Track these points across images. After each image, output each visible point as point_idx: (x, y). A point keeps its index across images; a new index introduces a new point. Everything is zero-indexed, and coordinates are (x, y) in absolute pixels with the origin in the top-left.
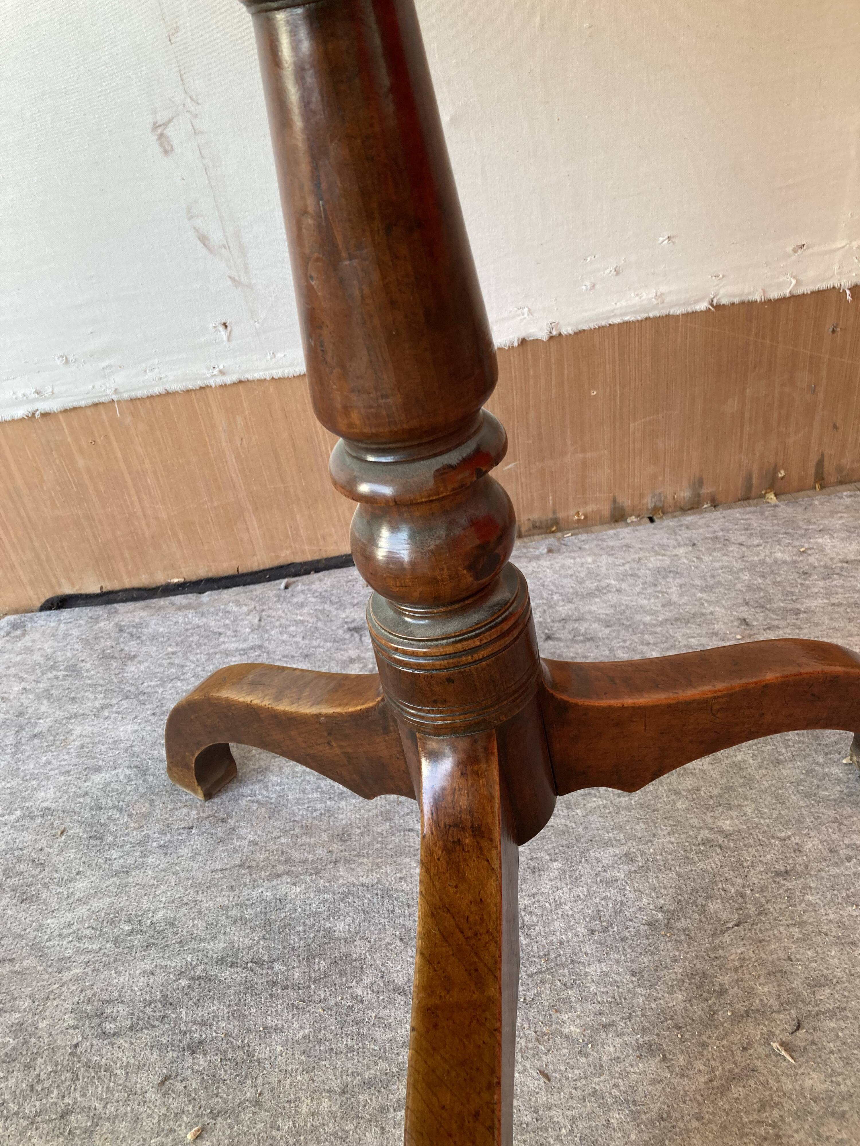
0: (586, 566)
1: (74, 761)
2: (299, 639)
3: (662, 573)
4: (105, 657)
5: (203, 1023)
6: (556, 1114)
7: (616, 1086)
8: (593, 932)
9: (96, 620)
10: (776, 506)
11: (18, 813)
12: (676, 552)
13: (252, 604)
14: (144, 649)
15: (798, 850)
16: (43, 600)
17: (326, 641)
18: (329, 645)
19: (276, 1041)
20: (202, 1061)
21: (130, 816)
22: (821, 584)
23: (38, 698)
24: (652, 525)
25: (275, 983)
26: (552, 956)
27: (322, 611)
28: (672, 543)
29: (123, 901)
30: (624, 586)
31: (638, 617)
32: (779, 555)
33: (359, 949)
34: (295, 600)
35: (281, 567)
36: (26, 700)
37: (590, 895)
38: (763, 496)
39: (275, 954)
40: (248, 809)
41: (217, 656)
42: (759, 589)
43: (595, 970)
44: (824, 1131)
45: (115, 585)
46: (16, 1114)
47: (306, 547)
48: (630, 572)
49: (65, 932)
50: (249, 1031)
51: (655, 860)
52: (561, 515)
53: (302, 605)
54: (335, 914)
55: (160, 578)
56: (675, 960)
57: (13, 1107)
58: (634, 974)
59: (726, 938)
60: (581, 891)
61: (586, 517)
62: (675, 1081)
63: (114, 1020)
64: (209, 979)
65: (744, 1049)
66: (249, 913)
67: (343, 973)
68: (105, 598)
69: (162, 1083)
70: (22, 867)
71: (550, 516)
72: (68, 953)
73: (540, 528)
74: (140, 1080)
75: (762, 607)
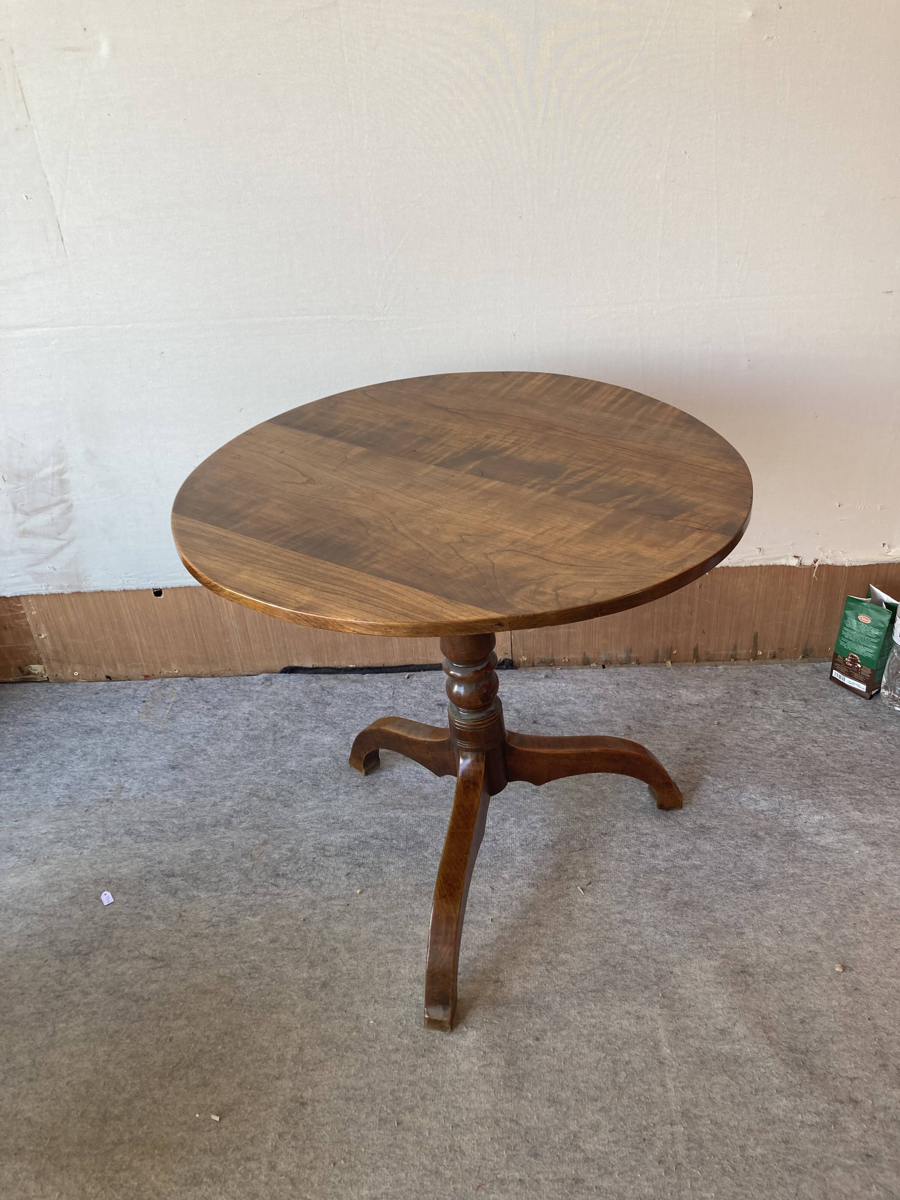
0: (562, 688)
1: (303, 751)
2: (412, 706)
3: (598, 697)
4: (315, 702)
5: (364, 857)
6: (494, 900)
7: (517, 894)
8: (522, 845)
9: (310, 682)
10: (669, 669)
11: (280, 771)
12: (608, 687)
13: (390, 684)
14: (335, 700)
15: (613, 826)
16: (282, 667)
17: (425, 709)
18: (427, 711)
19: (392, 868)
20: (363, 870)
21: (331, 778)
22: (673, 714)
23: (283, 718)
24: (602, 670)
25: (392, 847)
27: (425, 693)
28: (608, 682)
29: (330, 811)
30: (577, 701)
31: (580, 718)
32: (658, 696)
33: (427, 839)
34: (412, 685)
35: (406, 666)
36: (278, 719)
37: (524, 832)
38: (665, 662)
39: (393, 837)
40: (384, 782)
41: (372, 709)
42: (643, 712)
43: (519, 858)
44: (587, 915)
45: (320, 665)
46: (291, 878)
47: (421, 658)
48: (582, 695)
49: (305, 820)
50: (381, 862)
51: (554, 822)
52: (555, 658)
53: (415, 689)
54: (419, 825)
55: (344, 664)
56: (552, 858)
57: (290, 876)
58: (534, 861)
59: (574, 854)
60: (522, 830)
61: (569, 660)
62: (539, 895)
63: (329, 851)
64: (366, 842)
65: (568, 888)
66: (383, 821)
67: (420, 847)
68: (314, 671)
69: (347, 875)
70: (284, 793)
71: (550, 657)
72: (308, 827)
73: (544, 663)
74: (339, 873)
75: (640, 721)
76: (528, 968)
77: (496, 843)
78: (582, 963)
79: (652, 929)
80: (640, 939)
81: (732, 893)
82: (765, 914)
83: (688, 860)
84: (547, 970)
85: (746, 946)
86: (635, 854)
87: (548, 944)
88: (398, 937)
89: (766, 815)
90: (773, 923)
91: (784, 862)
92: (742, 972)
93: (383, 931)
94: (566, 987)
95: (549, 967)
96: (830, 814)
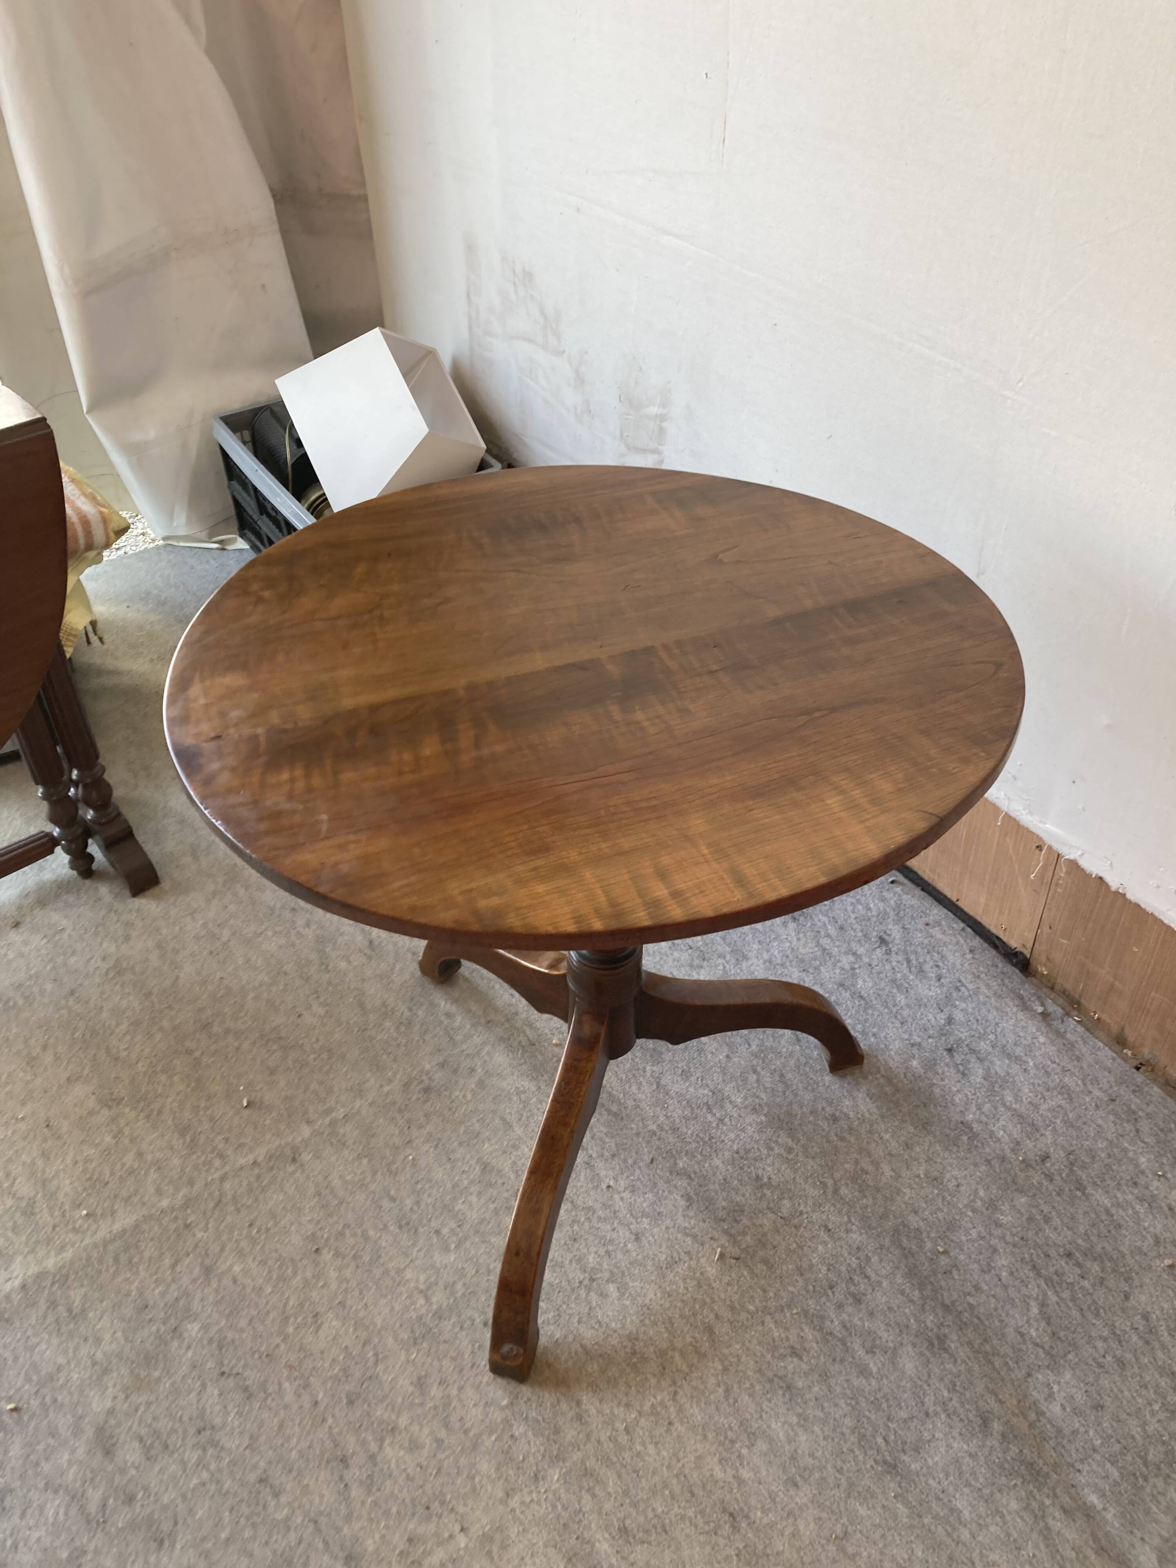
0: (1035, 1041)
2: (853, 916)
3: (1065, 1090)
6: (637, 1172)
7: (664, 1191)
8: (737, 1153)
12: (1095, 1091)
15: (847, 1231)
17: (862, 931)
18: (860, 934)
22: (1130, 1197)
26: (714, 1141)
27: (886, 912)
28: (1108, 1086)
30: (1032, 1072)
31: (1006, 1092)
32: (1142, 1160)
34: (885, 894)
37: (757, 1142)
42: (1093, 1157)
43: (717, 1162)
44: (688, 1281)
48: (1049, 1070)
51: (796, 1163)
52: (1083, 1001)
53: (883, 900)
56: (743, 1195)
58: (725, 1180)
59: (770, 1215)
60: (757, 1136)
61: (1098, 1020)
62: (680, 1214)
65: (712, 1238)
67: (652, 1056)
71: (1084, 998)
73: (1066, 997)
75: (1072, 1164)
76: (571, 1261)
77: (718, 1125)
78: (616, 1313)
79: (720, 1367)
80: (695, 1361)
81: (853, 1438)
82: (851, 1501)
83: (867, 1352)
84: (581, 1282)
85: (778, 1500)
86: (825, 1283)
87: (616, 1263)
88: (525, 1114)
89: (1039, 1421)
90: (844, 1520)
91: (968, 1484)
92: (731, 1515)
93: (522, 1096)
94: (570, 1315)
95: (586, 1282)
96: (1115, 1515)
